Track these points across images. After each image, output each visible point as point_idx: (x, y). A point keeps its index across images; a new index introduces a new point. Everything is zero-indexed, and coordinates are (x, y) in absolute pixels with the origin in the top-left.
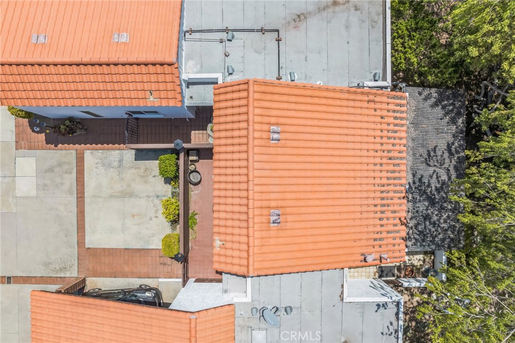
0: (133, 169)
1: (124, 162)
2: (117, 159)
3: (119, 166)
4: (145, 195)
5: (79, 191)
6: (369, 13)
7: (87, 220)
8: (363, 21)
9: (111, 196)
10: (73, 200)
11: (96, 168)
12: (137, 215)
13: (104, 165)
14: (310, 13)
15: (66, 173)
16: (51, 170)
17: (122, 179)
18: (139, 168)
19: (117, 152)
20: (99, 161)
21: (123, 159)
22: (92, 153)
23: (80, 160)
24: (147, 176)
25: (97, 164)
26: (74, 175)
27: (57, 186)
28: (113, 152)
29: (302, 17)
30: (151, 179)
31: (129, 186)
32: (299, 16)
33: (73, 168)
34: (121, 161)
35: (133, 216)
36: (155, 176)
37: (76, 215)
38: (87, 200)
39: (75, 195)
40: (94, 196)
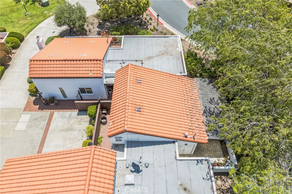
0: (75, 119)
1: (71, 116)
2: (69, 115)
3: (69, 118)
4: (78, 129)
5: (46, 128)
6: (176, 56)
7: (46, 141)
8: (174, 58)
9: (62, 130)
10: (42, 132)
11: (58, 118)
12: (72, 139)
13: (62, 117)
14: (154, 57)
15: (43, 120)
16: (36, 119)
17: (69, 123)
18: (78, 118)
19: (69, 112)
20: (60, 116)
21: (71, 115)
22: (57, 113)
23: (51, 116)
24: (81, 121)
25: (59, 117)
26: (46, 121)
27: (37, 126)
28: (68, 112)
29: (151, 58)
30: (83, 123)
31: (71, 126)
32: (150, 57)
33: (47, 119)
34: (70, 116)
35: (70, 139)
36: (85, 122)
37: (41, 139)
38: (49, 132)
39: (44, 130)
40: (53, 130)
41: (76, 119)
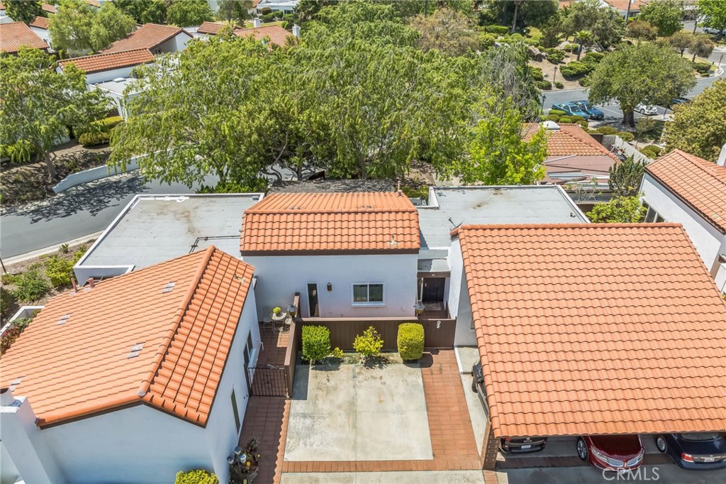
1: (306, 412)
2: (302, 420)
3: (312, 417)
4: (352, 390)
5: (347, 469)
7: (390, 457)
9: (354, 427)
10: (359, 476)
11: (311, 445)
12: (379, 398)
13: (308, 436)
17: (330, 414)
18: (316, 395)
19: (292, 420)
20: (302, 442)
21: (302, 413)
22: (289, 452)
23: (298, 467)
24: (327, 388)
25: (305, 444)
28: (292, 425)
30: (331, 384)
31: (339, 407)
33: (310, 477)
34: (305, 416)
35: (381, 401)
36: (328, 380)
37: (384, 473)
38: (360, 458)
39: (353, 474)
40: (354, 448)
41: (317, 400)
